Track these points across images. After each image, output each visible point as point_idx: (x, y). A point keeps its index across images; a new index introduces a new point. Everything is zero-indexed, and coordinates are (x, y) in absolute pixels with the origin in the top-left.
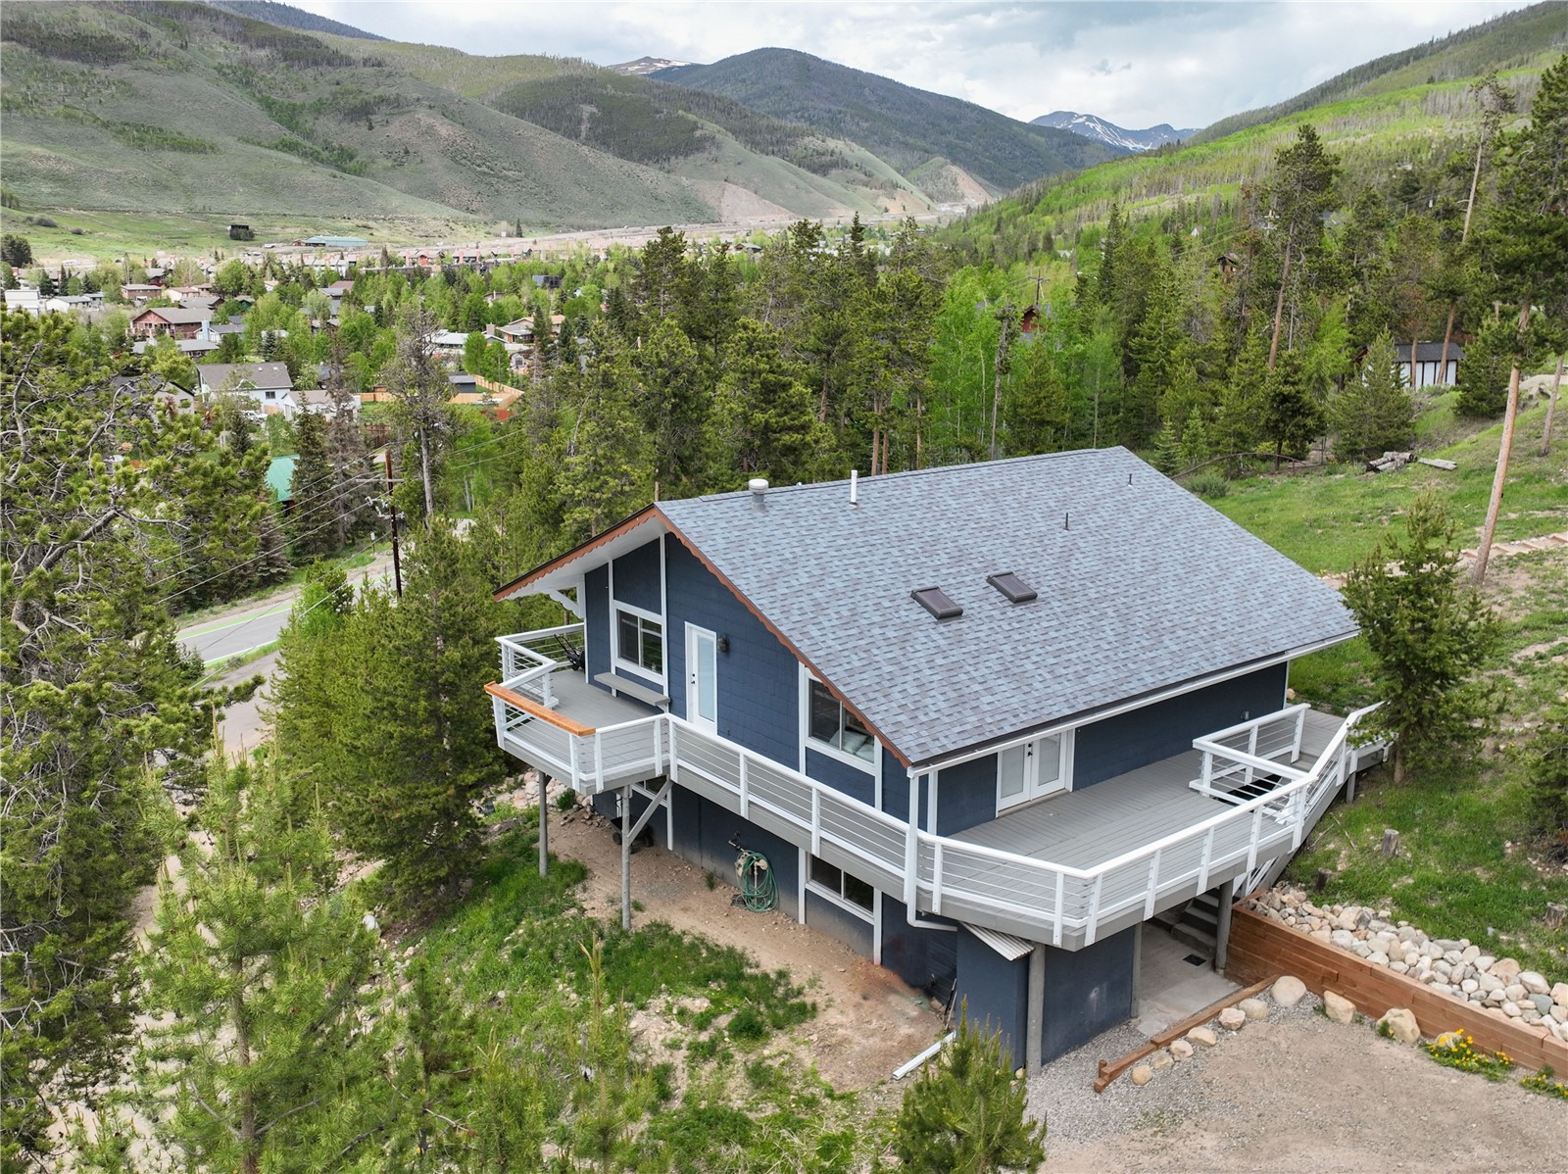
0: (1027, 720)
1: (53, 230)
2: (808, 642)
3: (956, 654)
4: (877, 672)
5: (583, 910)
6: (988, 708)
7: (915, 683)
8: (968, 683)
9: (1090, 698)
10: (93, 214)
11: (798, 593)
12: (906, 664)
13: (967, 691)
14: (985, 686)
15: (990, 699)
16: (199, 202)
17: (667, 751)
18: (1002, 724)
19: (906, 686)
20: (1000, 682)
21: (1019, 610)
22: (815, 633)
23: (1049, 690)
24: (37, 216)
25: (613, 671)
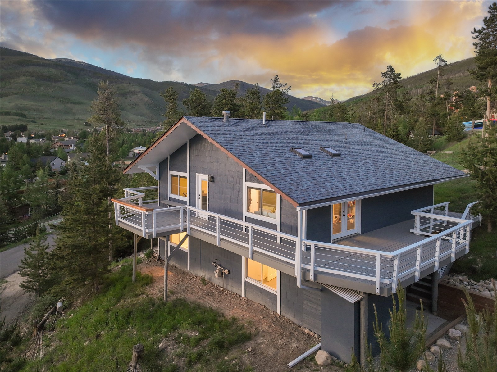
0: (347, 192)
1: (35, 123)
2: (247, 160)
3: (312, 169)
4: (279, 172)
5: (148, 296)
6: (330, 187)
7: (296, 176)
8: (319, 178)
9: (371, 187)
10: (46, 120)
11: (242, 146)
12: (291, 170)
13: (319, 180)
14: (326, 179)
15: (330, 184)
16: (77, 117)
17: (186, 222)
18: (337, 193)
19: (292, 177)
20: (333, 179)
21: (334, 159)
22: (250, 157)
23: (354, 183)
24: (31, 120)
25: (168, 199)
